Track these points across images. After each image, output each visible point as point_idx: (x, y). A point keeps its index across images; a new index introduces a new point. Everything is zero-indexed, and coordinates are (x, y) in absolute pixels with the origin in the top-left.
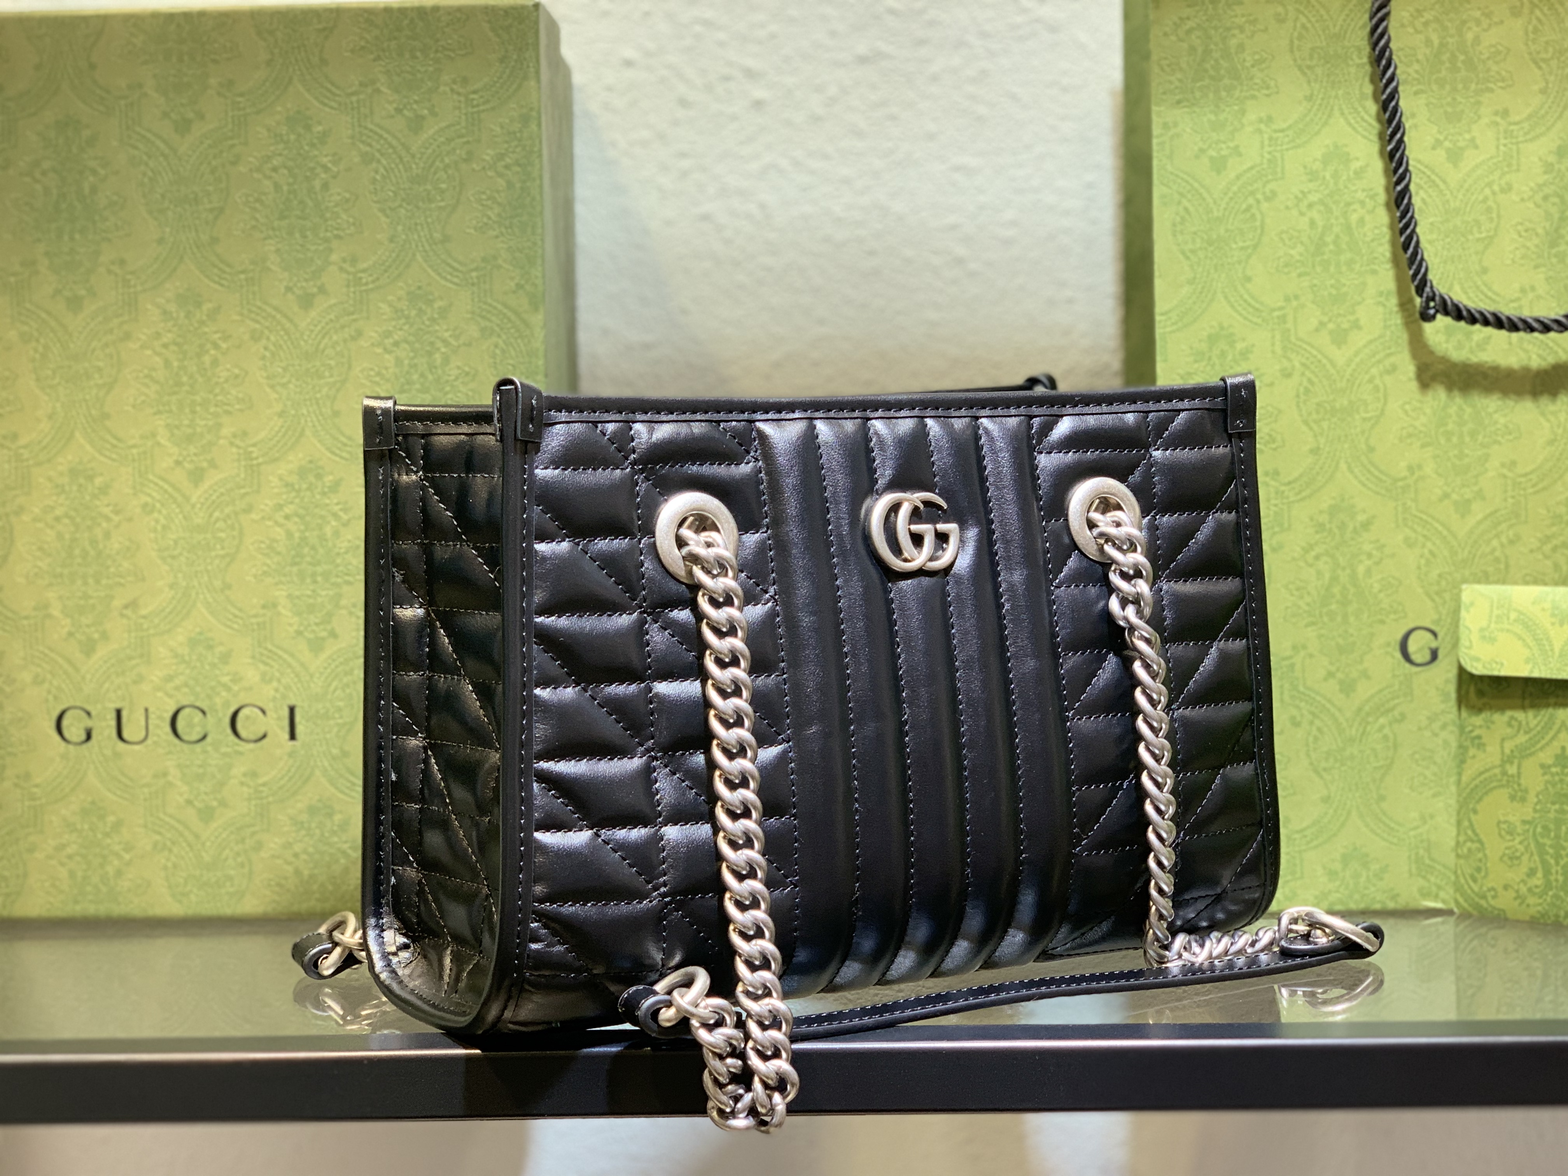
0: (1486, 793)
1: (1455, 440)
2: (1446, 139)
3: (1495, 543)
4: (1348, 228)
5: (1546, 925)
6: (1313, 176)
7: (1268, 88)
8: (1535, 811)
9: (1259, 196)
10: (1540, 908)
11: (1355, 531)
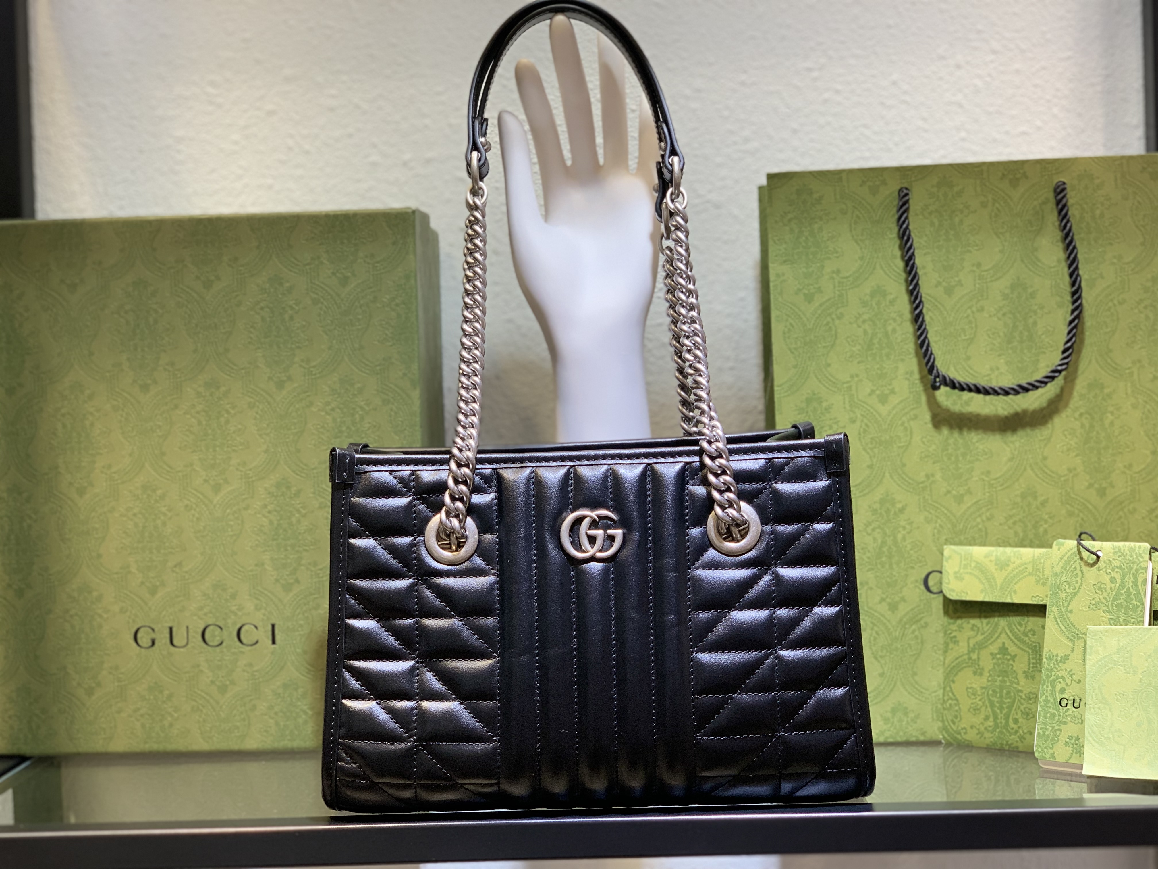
0: (960, 671)
1: (953, 459)
2: (943, 281)
3: (979, 520)
4: (886, 335)
5: (995, 749)
6: (865, 304)
7: (837, 252)
8: (988, 681)
9: (834, 316)
10: (992, 739)
11: (895, 513)
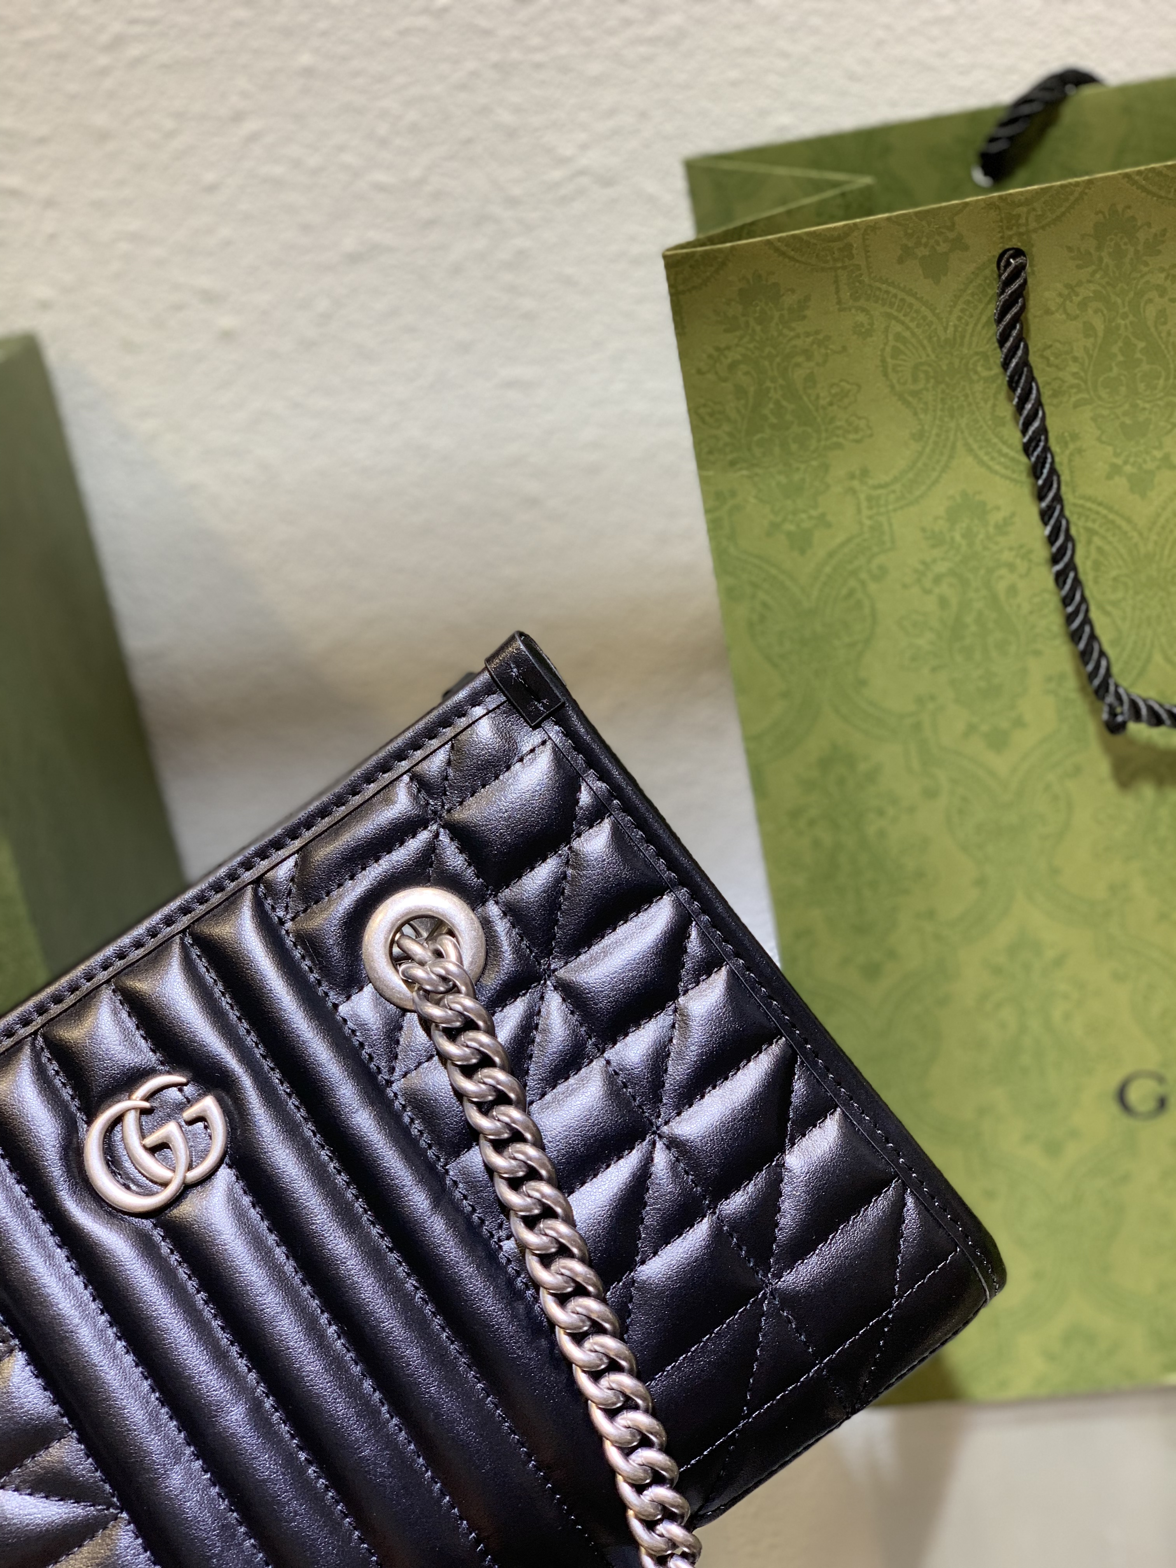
2: (1126, 462)
6: (936, 540)
7: (857, 430)
9: (864, 575)
11: (1044, 970)
